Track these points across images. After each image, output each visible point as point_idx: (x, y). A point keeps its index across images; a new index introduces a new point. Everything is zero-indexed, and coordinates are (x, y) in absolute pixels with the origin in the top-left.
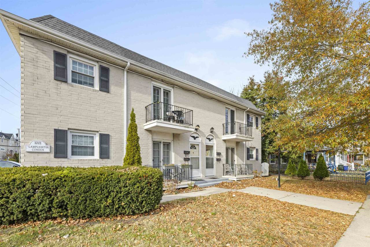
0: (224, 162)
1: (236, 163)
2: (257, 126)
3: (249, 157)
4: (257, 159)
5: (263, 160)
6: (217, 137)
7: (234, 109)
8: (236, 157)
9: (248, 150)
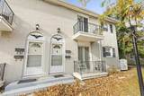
0: (77, 59)
1: (91, 60)
2: (112, 31)
3: (105, 54)
4: (114, 56)
5: (121, 57)
6: (66, 37)
7: (86, 17)
8: (90, 54)
9: (104, 49)
